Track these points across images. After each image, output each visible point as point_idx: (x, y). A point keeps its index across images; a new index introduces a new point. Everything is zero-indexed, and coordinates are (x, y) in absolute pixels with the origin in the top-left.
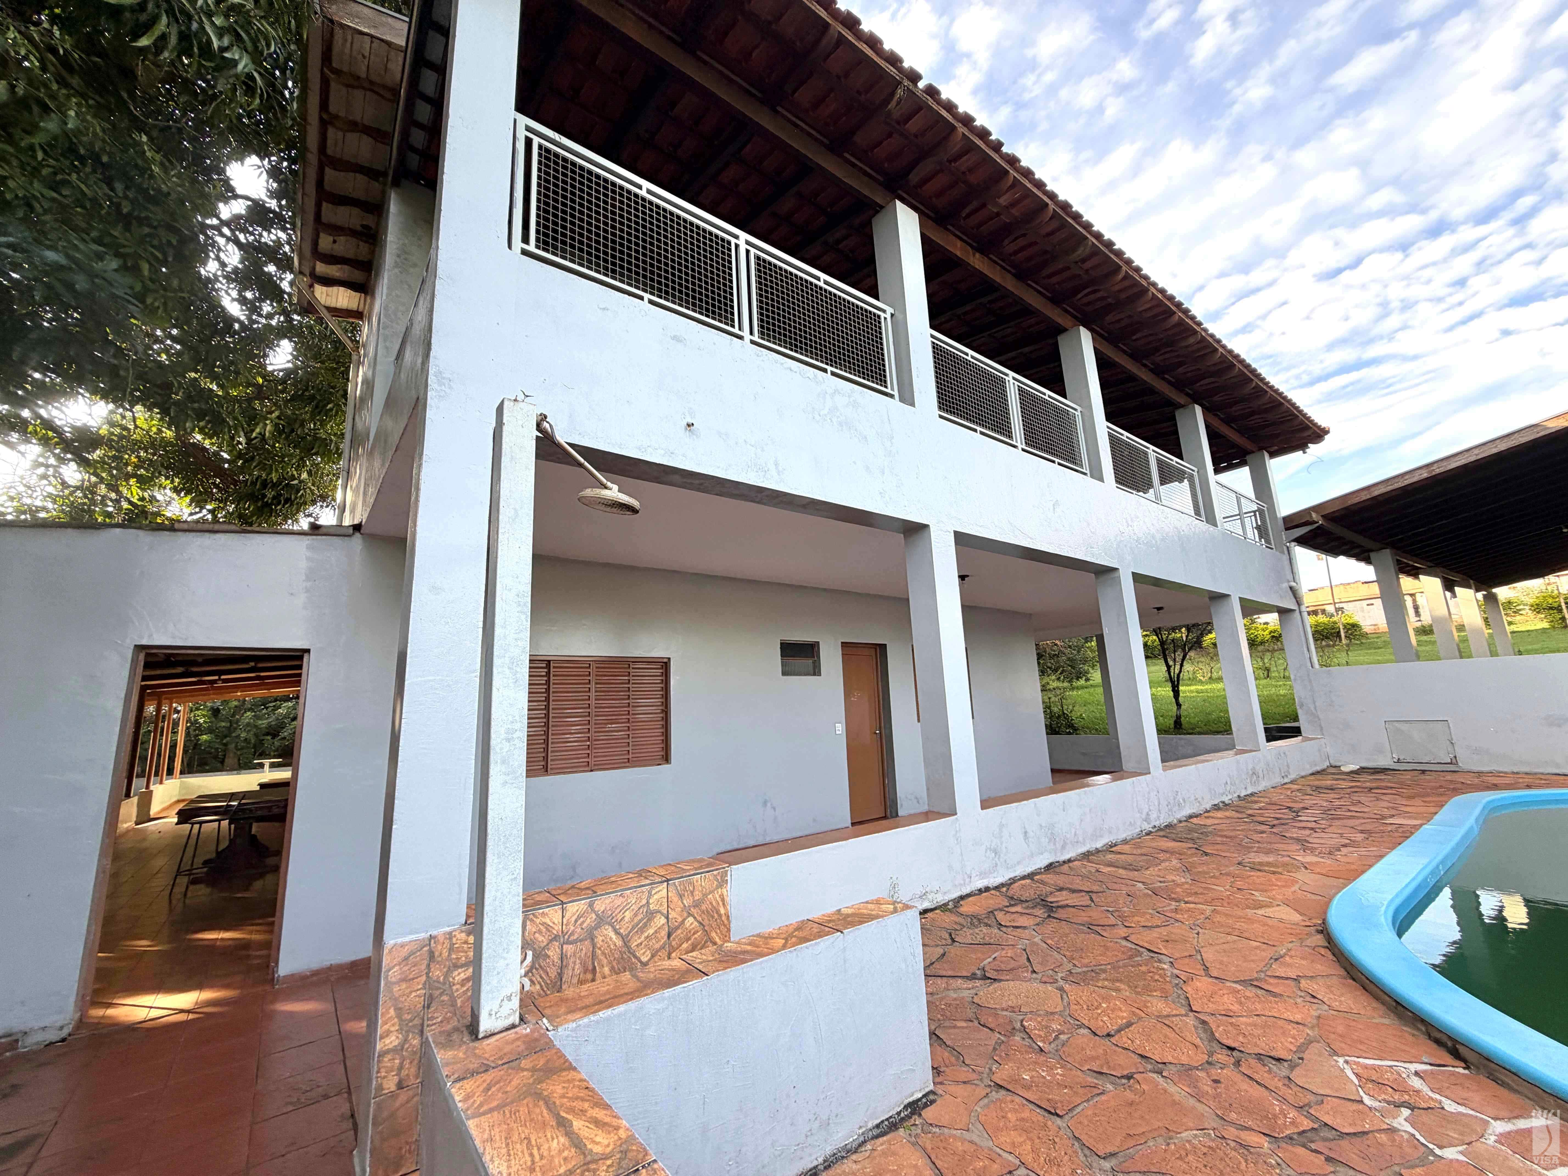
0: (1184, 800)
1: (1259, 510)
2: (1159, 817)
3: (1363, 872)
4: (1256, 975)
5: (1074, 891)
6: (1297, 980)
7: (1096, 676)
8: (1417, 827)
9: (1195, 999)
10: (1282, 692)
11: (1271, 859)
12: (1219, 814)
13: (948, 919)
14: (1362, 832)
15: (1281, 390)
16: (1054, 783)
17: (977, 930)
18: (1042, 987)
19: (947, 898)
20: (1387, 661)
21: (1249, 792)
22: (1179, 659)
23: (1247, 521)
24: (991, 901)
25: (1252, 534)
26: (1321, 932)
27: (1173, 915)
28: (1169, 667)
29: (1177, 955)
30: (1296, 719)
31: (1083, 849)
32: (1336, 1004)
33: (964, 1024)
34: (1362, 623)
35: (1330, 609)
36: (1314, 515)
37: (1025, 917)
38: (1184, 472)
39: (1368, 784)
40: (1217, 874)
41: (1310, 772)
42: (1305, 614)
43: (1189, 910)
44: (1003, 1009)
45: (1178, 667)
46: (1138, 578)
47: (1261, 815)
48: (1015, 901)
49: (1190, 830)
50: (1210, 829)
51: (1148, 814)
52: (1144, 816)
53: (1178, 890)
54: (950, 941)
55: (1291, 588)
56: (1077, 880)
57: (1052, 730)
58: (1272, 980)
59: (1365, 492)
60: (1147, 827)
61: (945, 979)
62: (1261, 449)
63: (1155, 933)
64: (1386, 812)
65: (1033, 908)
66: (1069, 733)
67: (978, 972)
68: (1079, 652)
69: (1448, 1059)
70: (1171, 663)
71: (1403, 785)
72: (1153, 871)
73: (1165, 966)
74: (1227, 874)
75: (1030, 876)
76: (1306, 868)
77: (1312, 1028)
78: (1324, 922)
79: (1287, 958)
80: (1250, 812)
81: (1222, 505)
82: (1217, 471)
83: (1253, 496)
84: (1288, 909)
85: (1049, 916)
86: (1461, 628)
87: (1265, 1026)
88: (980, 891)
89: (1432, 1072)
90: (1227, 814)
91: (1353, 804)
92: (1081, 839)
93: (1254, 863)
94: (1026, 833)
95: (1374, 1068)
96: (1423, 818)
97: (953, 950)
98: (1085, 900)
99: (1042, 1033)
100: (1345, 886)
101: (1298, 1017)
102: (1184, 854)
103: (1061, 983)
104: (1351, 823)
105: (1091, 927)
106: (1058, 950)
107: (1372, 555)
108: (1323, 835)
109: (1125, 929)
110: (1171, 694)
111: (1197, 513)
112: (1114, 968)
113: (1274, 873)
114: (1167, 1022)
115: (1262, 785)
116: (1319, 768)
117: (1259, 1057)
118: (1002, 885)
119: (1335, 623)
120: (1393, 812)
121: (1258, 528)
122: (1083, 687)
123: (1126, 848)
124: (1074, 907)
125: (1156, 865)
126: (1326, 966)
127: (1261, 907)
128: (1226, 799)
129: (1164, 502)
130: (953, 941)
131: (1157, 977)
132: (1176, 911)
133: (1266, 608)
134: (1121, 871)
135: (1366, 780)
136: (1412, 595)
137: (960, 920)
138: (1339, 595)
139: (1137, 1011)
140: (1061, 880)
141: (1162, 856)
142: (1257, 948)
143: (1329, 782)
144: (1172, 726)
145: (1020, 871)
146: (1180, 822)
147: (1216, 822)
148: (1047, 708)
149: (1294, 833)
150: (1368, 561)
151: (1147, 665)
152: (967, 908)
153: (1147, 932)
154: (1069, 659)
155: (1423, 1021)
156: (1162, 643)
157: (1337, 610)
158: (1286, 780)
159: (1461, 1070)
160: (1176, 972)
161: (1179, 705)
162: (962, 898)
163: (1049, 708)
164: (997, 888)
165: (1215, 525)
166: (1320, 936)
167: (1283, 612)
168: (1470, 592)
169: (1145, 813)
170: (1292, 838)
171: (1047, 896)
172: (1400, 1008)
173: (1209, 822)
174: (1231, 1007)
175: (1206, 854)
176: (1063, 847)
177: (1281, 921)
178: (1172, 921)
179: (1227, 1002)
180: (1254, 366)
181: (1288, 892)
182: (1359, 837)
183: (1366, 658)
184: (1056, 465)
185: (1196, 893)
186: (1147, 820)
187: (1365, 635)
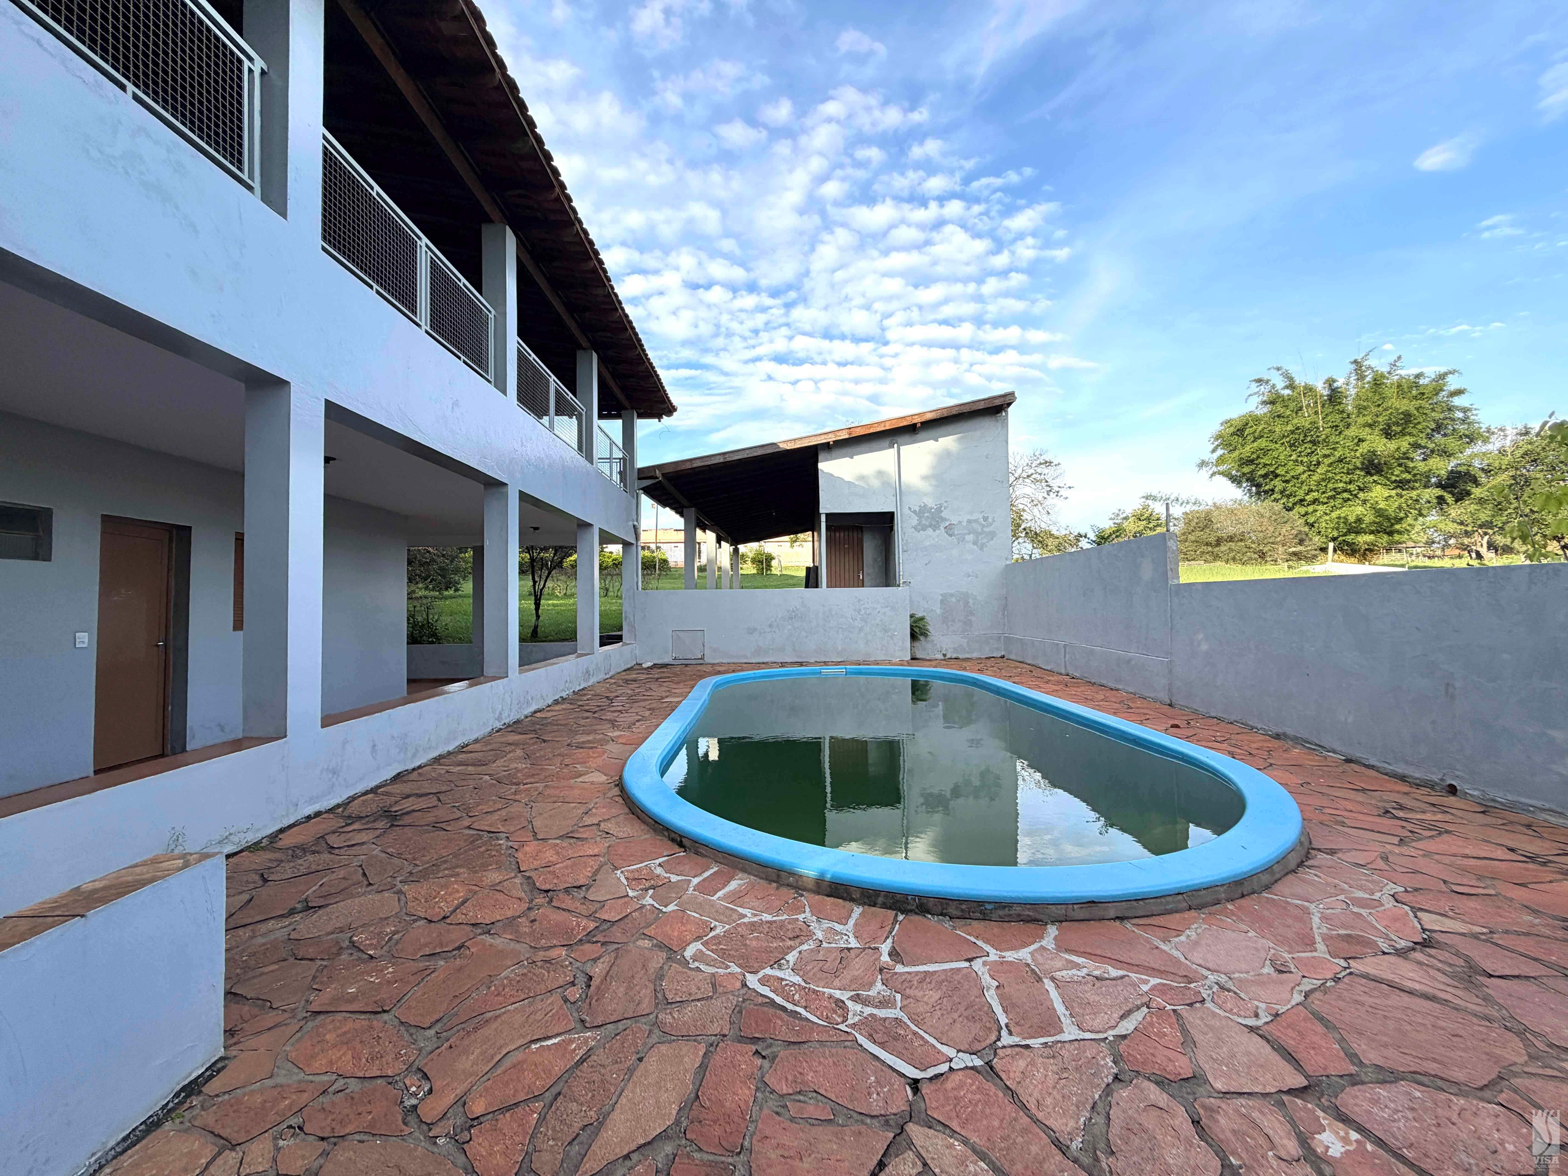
0: (532, 699)
1: (623, 458)
2: (509, 716)
3: (647, 738)
4: (571, 829)
5: (420, 796)
6: (598, 825)
7: (468, 587)
8: (680, 702)
9: (524, 861)
10: (614, 608)
11: (590, 738)
12: (557, 708)
13: (261, 859)
14: (649, 709)
15: (654, 364)
16: (408, 693)
17: (300, 861)
18: (378, 897)
19: (259, 836)
20: (679, 588)
21: (581, 687)
22: (544, 577)
23: (614, 465)
24: (324, 826)
25: (616, 477)
26: (617, 785)
27: (512, 797)
28: (535, 582)
29: (512, 829)
30: (620, 629)
31: (435, 754)
32: (621, 835)
33: (275, 967)
34: (669, 560)
35: (653, 546)
36: (657, 472)
37: (364, 834)
38: (576, 409)
39: (656, 676)
40: (551, 756)
41: (624, 668)
42: (640, 548)
43: (526, 790)
44: (328, 934)
45: (542, 583)
46: (524, 497)
47: (588, 705)
48: (351, 819)
49: (534, 723)
50: (549, 721)
51: (500, 714)
52: (496, 716)
53: (519, 775)
54: (261, 883)
55: (634, 526)
56: (426, 784)
57: (413, 640)
58: (581, 830)
59: (689, 463)
60: (498, 725)
61: (251, 927)
62: (632, 408)
63: (496, 816)
64: (664, 694)
65: (374, 821)
66: (432, 642)
67: (299, 906)
68: (452, 562)
69: (676, 848)
70: (537, 579)
71: (676, 675)
72: (500, 762)
73: (501, 842)
74: (559, 755)
75: (374, 790)
76: (613, 741)
77: (604, 856)
78: (621, 777)
79: (594, 810)
80: (580, 703)
81: (600, 448)
82: (601, 417)
83: (621, 447)
84: (599, 774)
85: (392, 825)
86: (720, 568)
87: (575, 864)
88: (309, 818)
89: (667, 860)
90: (564, 706)
91: (647, 691)
92: (433, 744)
93: (579, 743)
94: (374, 746)
95: (637, 870)
96: (682, 696)
97: (265, 892)
98: (433, 801)
99: (374, 942)
100: (636, 749)
101: (596, 851)
102: (527, 743)
103: (399, 886)
104: (643, 704)
105: (436, 826)
106: (399, 856)
107: (685, 510)
108: (626, 715)
109: (470, 819)
110: (533, 607)
111: (580, 448)
112: (454, 857)
113: (592, 748)
114: (498, 888)
115: (593, 680)
116: (629, 666)
117: (567, 890)
118: (338, 806)
119: (654, 557)
120: (668, 694)
121: (620, 473)
122: (451, 597)
123: (477, 747)
124: (419, 810)
125: (502, 758)
126: (619, 809)
127: (580, 776)
128: (564, 695)
129: (556, 432)
130: (265, 881)
131: (493, 853)
132: (515, 793)
133: (614, 540)
134: (470, 768)
135: (656, 673)
136: (699, 543)
137: (278, 855)
138: (662, 537)
139: (474, 888)
140: (406, 788)
141: (508, 748)
142: (575, 807)
143: (634, 676)
144: (529, 635)
145: (360, 788)
146: (526, 717)
147: (554, 714)
148: (411, 616)
149: (609, 716)
150: (682, 515)
151: (520, 579)
152: (287, 840)
153: (489, 817)
154: (441, 568)
155: (668, 829)
156: (532, 560)
157: (658, 548)
158: (608, 676)
159: (682, 854)
160: (510, 844)
161: (538, 616)
162: (282, 831)
163: (413, 616)
164: (330, 811)
165: (592, 464)
166: (617, 789)
167: (626, 544)
168: (728, 545)
169: (498, 713)
170: (606, 720)
171: (391, 806)
172: (657, 825)
173: (549, 714)
174: (551, 859)
175: (544, 741)
176: (414, 755)
177: (592, 783)
178: (511, 802)
179: (549, 855)
180: (640, 336)
181: (599, 761)
182: (647, 713)
183: (668, 586)
184: (461, 363)
185: (533, 775)
186: (499, 719)
187: (669, 569)
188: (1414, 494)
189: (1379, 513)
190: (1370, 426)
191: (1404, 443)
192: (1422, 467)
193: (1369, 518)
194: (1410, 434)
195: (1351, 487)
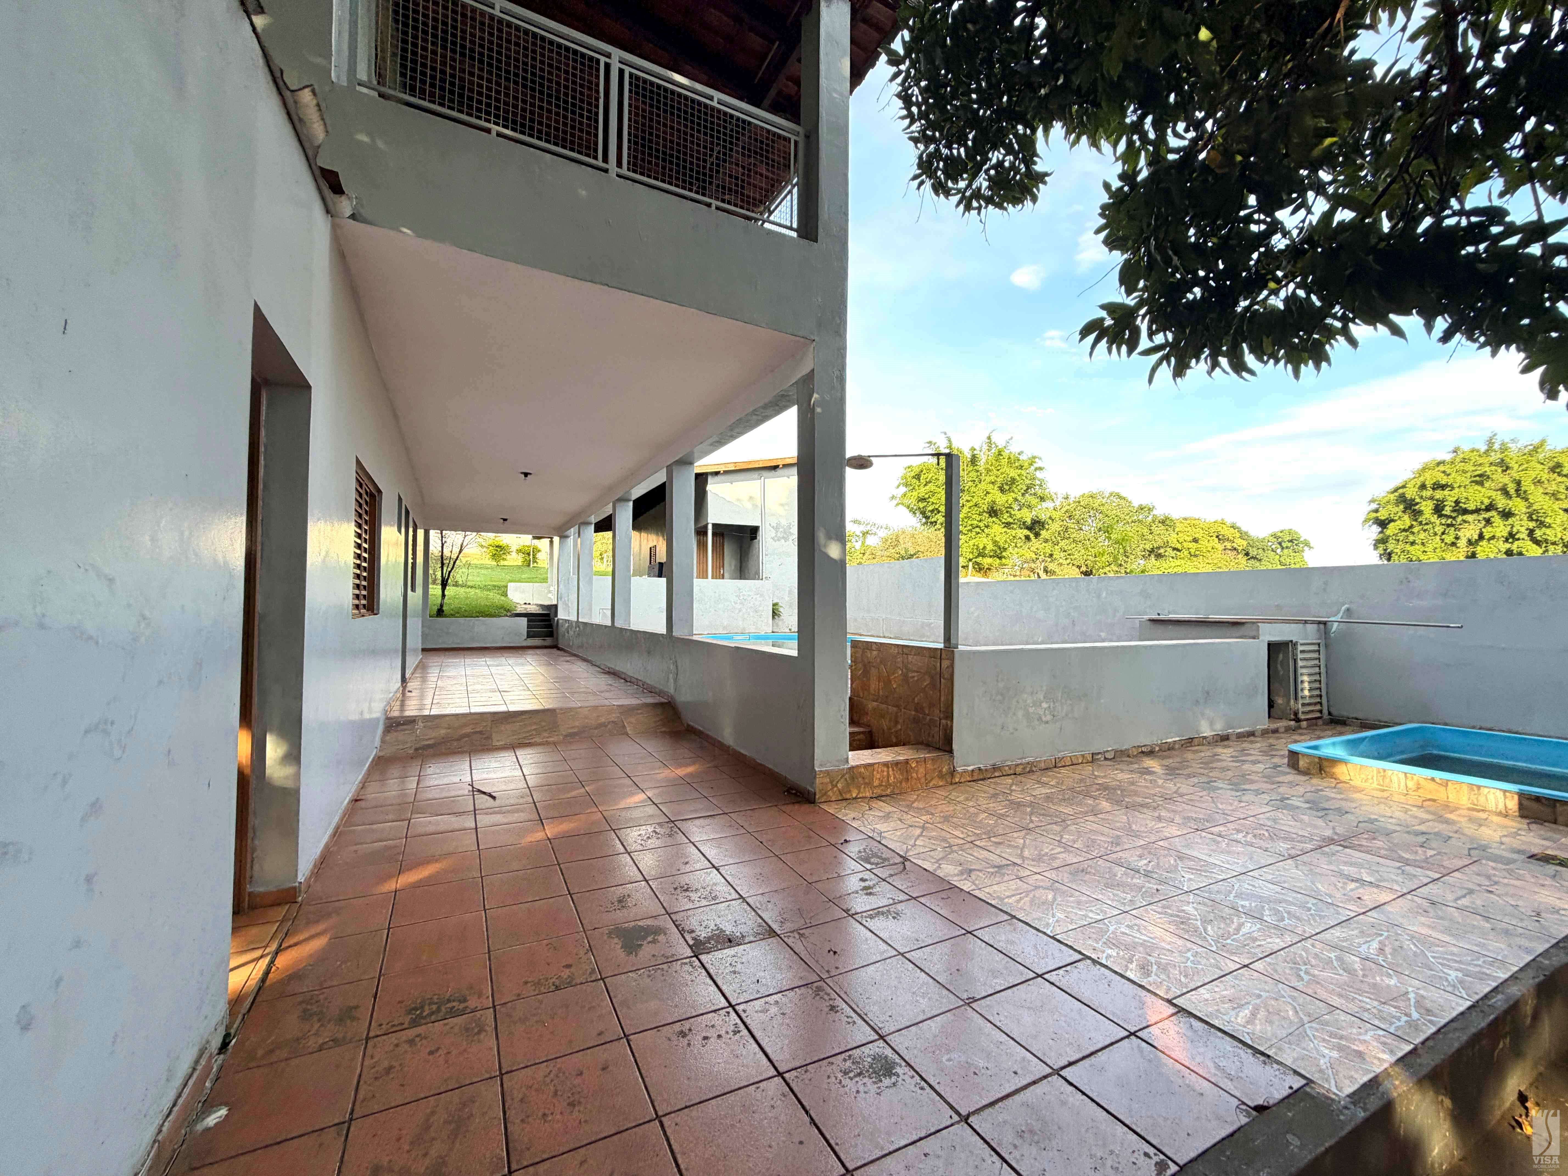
161: (443, 597)
188: (1014, 532)
189: (995, 543)
190: (993, 483)
191: (1010, 497)
192: (1018, 515)
193: (990, 547)
194: (1013, 491)
195: (981, 524)
